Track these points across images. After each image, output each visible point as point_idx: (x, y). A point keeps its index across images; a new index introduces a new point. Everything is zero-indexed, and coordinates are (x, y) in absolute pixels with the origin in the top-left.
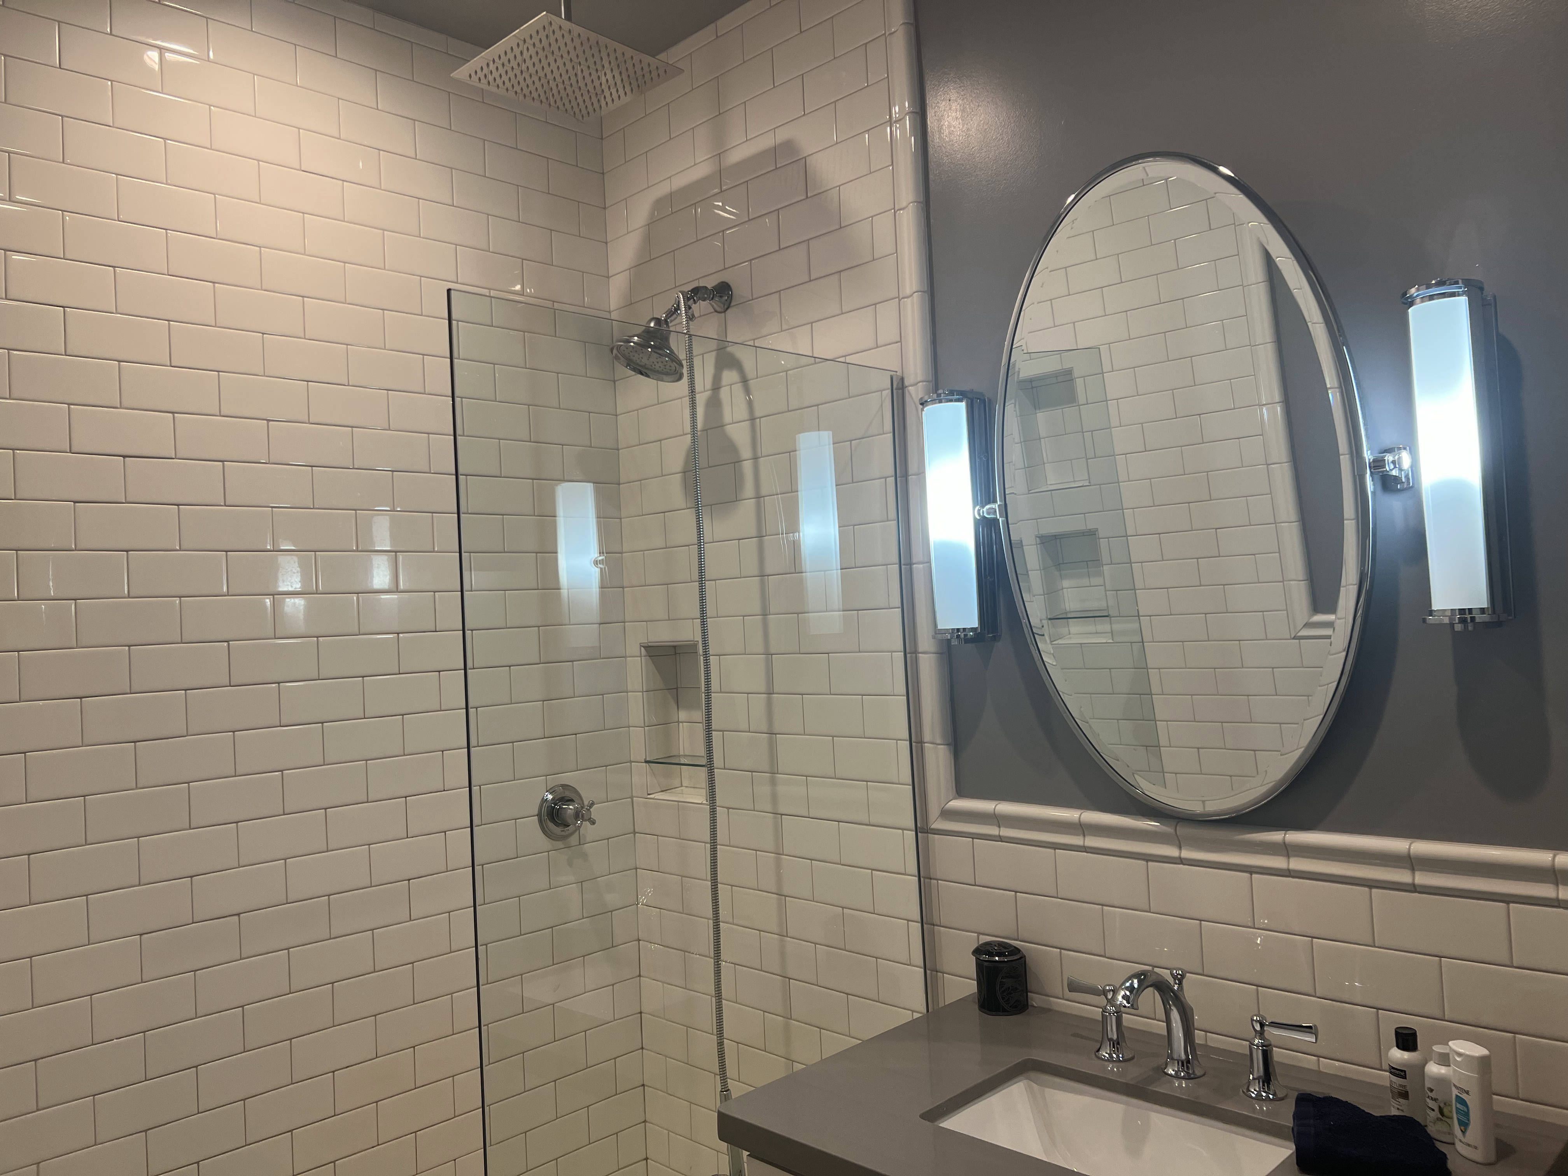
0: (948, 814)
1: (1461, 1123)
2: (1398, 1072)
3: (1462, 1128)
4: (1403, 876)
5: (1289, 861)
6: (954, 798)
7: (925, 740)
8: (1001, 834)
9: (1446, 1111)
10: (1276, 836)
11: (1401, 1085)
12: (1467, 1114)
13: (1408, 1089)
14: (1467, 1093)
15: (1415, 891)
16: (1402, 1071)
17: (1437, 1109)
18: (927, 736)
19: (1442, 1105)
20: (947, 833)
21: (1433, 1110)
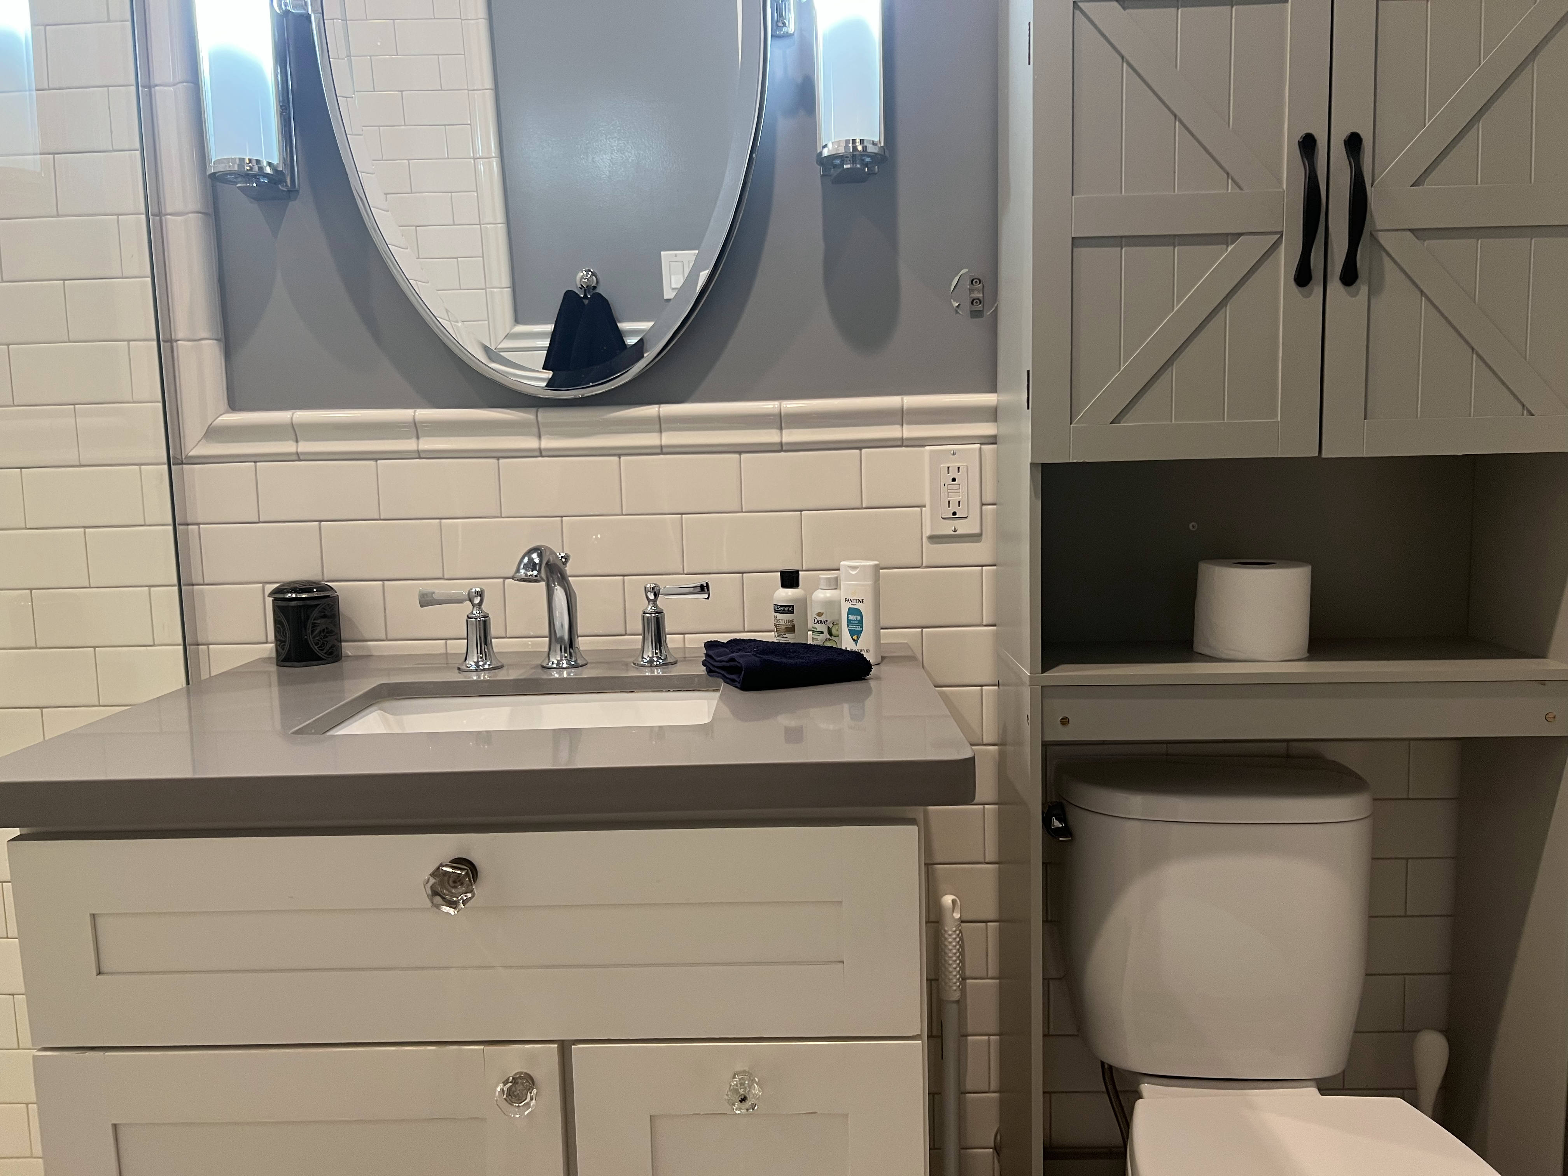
0: (213, 433)
1: (852, 632)
2: (787, 609)
3: (855, 637)
4: (770, 436)
5: (661, 437)
6: (226, 412)
7: (180, 335)
8: (300, 450)
9: (834, 631)
10: (651, 410)
11: (788, 621)
12: (860, 622)
13: (795, 623)
14: (862, 601)
15: (781, 450)
16: (789, 606)
17: (826, 632)
18: (181, 331)
19: (831, 626)
20: (211, 461)
21: (822, 633)
